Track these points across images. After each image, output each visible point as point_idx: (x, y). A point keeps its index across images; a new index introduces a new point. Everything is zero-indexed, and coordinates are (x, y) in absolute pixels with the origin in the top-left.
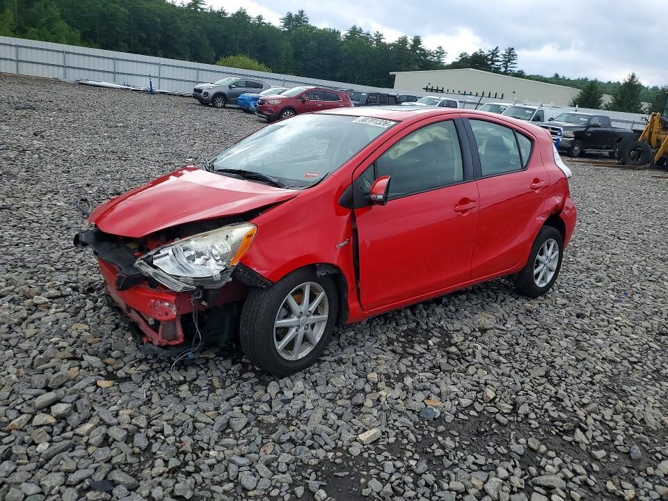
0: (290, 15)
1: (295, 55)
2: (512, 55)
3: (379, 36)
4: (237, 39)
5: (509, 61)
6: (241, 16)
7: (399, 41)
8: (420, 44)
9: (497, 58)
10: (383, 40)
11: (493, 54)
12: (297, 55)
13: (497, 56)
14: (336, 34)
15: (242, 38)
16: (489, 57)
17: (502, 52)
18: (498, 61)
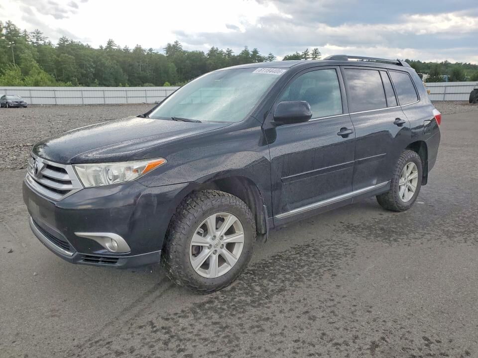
0: (169, 45)
1: (178, 71)
2: (317, 53)
3: (229, 52)
4: (139, 65)
5: (316, 57)
6: (138, 50)
7: (242, 53)
8: (258, 53)
9: (308, 56)
10: (232, 54)
11: (305, 54)
12: (180, 71)
13: (308, 55)
14: (201, 54)
15: (143, 64)
16: (303, 56)
17: (311, 52)
18: (309, 58)
